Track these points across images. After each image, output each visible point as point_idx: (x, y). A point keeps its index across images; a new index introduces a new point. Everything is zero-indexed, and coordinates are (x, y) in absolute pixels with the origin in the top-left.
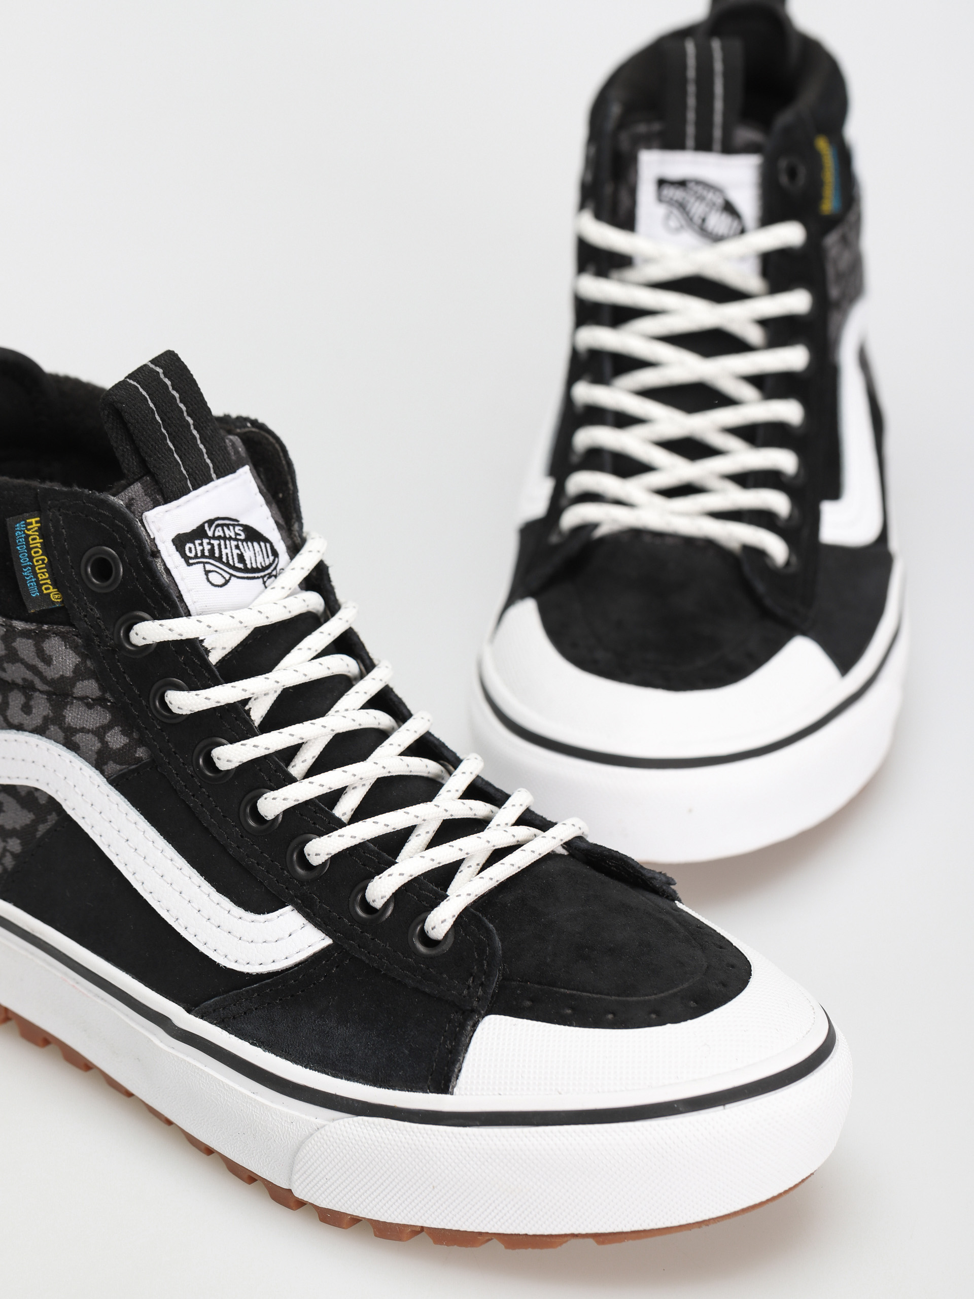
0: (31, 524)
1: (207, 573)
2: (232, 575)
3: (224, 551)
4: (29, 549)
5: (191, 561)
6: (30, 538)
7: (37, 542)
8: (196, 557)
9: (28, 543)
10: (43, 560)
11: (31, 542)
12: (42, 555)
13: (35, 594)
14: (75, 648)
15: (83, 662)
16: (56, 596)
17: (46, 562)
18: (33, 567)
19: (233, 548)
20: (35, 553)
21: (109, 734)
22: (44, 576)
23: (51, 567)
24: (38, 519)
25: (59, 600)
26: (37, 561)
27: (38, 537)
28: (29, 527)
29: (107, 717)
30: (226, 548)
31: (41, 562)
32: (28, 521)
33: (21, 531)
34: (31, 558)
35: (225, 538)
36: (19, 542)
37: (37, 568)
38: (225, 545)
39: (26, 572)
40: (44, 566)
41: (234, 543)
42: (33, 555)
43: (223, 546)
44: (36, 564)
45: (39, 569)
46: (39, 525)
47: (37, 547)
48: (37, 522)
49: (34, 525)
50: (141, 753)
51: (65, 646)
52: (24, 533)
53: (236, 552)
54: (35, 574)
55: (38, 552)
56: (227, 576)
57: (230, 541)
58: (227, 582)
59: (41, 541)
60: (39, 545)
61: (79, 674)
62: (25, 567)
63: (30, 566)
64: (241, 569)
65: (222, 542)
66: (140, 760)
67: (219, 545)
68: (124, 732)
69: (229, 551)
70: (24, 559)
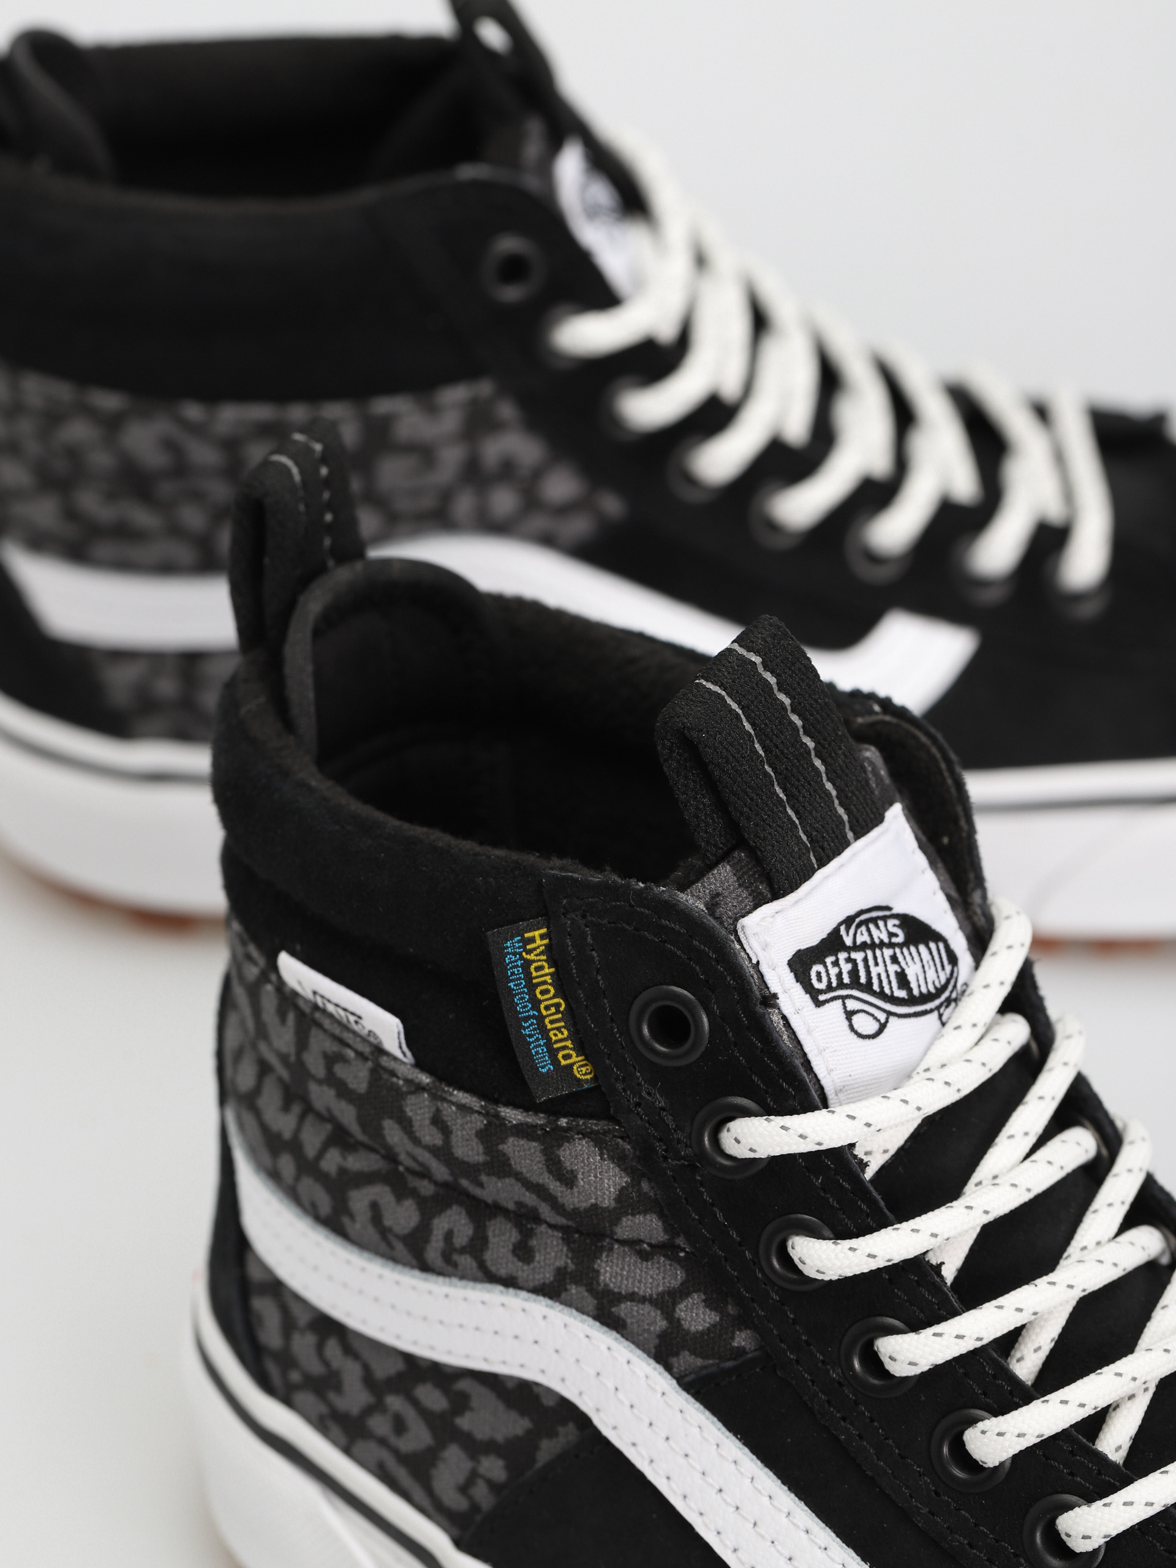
0: (532, 940)
1: (849, 1015)
2: (889, 1014)
3: (874, 971)
4: (532, 987)
5: (822, 998)
6: (532, 967)
7: (544, 973)
8: (830, 989)
9: (528, 977)
10: (557, 1005)
11: (534, 974)
12: (554, 997)
13: (546, 1067)
14: (620, 1160)
15: (635, 1182)
16: (584, 1069)
17: (562, 1009)
18: (541, 1019)
19: (888, 961)
20: (543, 993)
21: (682, 1306)
22: (560, 1035)
23: (572, 1018)
24: (544, 931)
25: (588, 1077)
26: (547, 1008)
27: (545, 964)
28: (528, 947)
29: (676, 1277)
30: (877, 964)
31: (553, 1010)
32: (527, 935)
33: (515, 954)
34: (536, 1003)
35: (873, 946)
36: (513, 974)
37: (547, 1021)
38: (875, 958)
39: (528, 1029)
40: (560, 1016)
41: (888, 952)
42: (539, 996)
43: (871, 962)
44: (544, 1013)
45: (551, 1022)
46: (546, 941)
47: (545, 983)
48: (542, 937)
49: (539, 942)
50: (742, 1339)
51: (601, 1155)
52: (522, 958)
53: (893, 969)
54: (544, 1032)
55: (547, 991)
56: (882, 1017)
57: (881, 949)
58: (883, 1027)
59: (552, 970)
60: (548, 979)
61: (626, 1203)
62: (526, 1019)
63: (534, 1017)
64: (903, 999)
65: (869, 953)
66: (741, 1352)
67: (865, 960)
68: (709, 1304)
69: (882, 971)
70: (522, 1005)
